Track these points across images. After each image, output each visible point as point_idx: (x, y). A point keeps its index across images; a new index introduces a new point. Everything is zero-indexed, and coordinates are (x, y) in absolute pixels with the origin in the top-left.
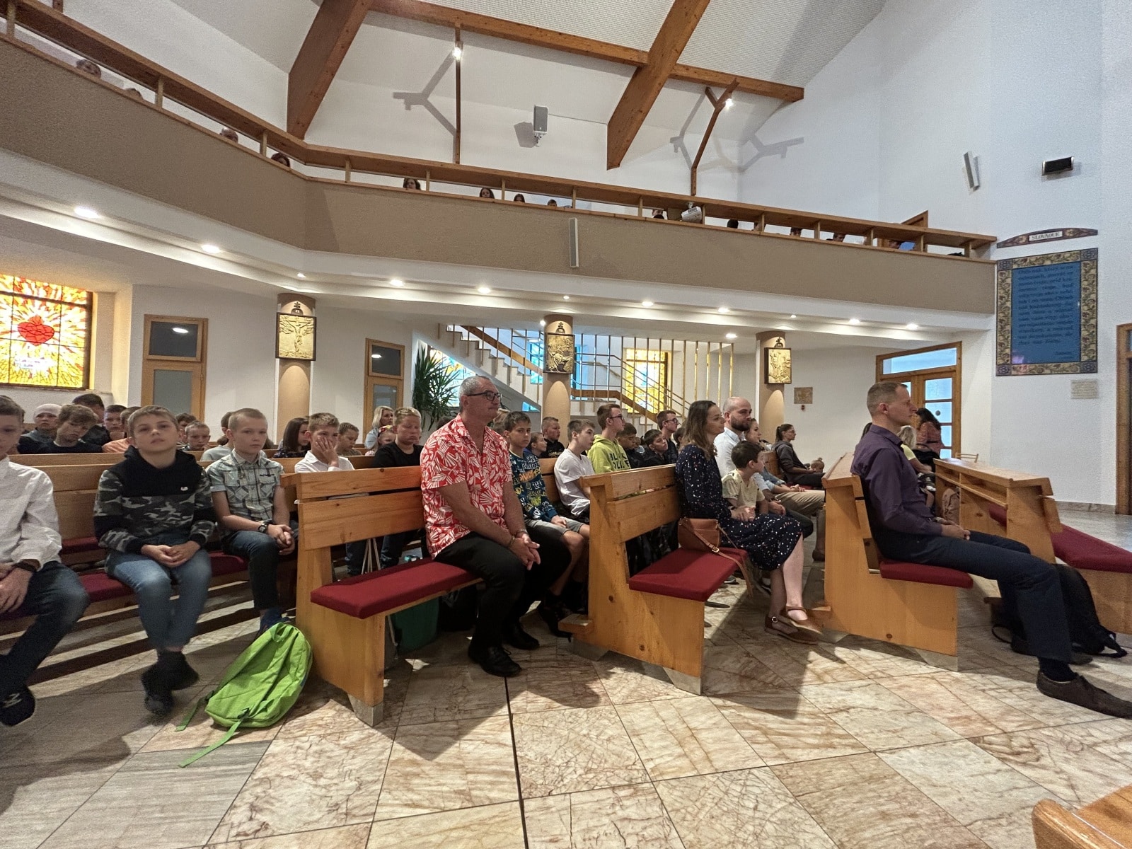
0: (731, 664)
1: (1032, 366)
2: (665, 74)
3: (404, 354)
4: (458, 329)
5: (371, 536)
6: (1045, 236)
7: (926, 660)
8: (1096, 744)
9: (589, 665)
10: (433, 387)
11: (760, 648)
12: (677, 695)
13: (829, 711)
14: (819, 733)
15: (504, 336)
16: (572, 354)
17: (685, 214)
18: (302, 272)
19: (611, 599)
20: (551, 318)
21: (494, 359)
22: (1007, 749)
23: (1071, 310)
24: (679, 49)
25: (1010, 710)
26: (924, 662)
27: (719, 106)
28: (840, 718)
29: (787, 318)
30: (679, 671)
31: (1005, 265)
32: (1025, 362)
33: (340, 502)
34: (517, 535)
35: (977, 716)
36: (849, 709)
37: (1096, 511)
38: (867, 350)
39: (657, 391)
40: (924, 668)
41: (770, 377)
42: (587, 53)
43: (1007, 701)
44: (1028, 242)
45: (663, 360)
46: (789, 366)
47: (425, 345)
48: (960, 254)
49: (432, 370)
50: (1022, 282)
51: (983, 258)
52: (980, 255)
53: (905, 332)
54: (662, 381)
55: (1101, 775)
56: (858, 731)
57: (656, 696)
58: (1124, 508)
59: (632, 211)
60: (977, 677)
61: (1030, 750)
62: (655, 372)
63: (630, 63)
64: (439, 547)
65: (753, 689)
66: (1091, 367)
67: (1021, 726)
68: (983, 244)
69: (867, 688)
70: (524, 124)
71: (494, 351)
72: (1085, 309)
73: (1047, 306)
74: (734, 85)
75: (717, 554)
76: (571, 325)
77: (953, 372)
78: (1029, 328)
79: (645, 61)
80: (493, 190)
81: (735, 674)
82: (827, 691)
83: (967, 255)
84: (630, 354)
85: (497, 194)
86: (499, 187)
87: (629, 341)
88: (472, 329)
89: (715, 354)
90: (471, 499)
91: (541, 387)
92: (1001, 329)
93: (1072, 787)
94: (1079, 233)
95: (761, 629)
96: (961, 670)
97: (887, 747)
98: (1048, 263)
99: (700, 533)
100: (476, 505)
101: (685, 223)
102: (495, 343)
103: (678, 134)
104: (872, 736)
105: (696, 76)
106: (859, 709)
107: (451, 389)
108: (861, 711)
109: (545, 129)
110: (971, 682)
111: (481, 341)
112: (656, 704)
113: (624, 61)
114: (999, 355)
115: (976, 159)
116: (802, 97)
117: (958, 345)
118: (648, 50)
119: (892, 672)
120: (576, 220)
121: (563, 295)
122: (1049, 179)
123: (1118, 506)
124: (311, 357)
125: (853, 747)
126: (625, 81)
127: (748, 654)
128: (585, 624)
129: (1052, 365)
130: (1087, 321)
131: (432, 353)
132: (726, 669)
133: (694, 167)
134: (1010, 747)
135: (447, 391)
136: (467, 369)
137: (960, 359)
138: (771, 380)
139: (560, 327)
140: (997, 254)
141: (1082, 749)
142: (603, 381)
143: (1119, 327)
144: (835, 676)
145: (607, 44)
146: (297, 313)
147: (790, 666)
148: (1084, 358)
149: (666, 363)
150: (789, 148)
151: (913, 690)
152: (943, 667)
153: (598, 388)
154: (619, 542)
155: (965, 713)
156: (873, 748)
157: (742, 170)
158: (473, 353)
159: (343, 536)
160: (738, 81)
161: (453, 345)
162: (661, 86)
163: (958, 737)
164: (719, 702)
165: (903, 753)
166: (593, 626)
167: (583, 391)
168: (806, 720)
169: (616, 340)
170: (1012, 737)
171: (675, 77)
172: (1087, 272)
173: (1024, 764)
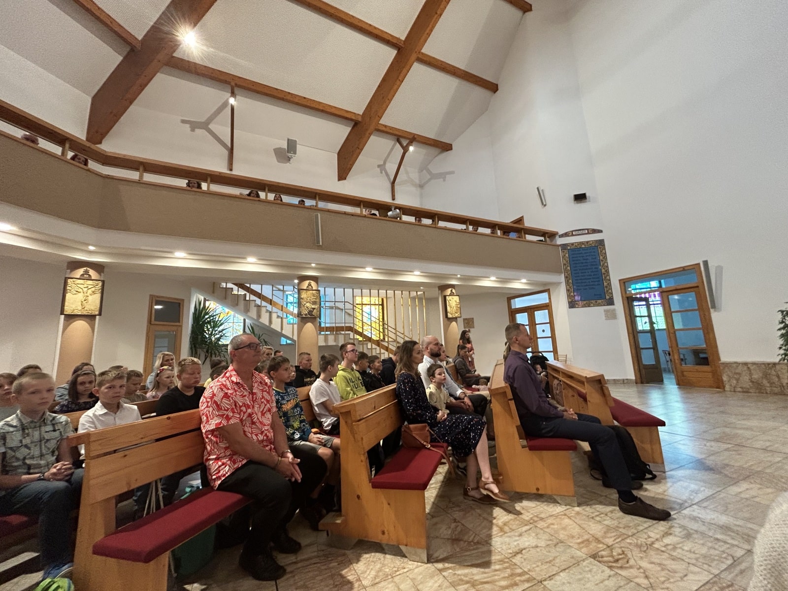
0: (445, 531)
1: (585, 302)
2: (372, 128)
3: (183, 306)
4: (230, 285)
5: (155, 479)
6: (580, 232)
7: (559, 501)
8: (653, 543)
9: (344, 555)
10: (208, 330)
11: (461, 513)
12: (411, 567)
13: (510, 555)
14: (507, 575)
15: (267, 290)
16: (318, 303)
17: (390, 213)
18: (92, 245)
19: (358, 497)
20: (303, 278)
21: (259, 307)
22: (611, 559)
23: (597, 271)
24: (380, 115)
25: (609, 529)
26: (559, 503)
27: (405, 150)
28: (517, 560)
29: (456, 277)
30: (411, 546)
31: (564, 246)
32: (581, 300)
33: (127, 453)
34: (283, 455)
35: (593, 538)
36: (522, 551)
37: (627, 383)
38: (502, 294)
39: (378, 325)
40: (559, 508)
41: (448, 314)
42: (322, 111)
43: (606, 522)
44: (573, 235)
45: (380, 303)
46: (459, 306)
47: (202, 298)
48: (542, 241)
49: (206, 317)
50: (574, 256)
51: (553, 243)
52: (551, 241)
53: (520, 284)
54: (381, 317)
55: (658, 564)
56: (529, 567)
57: (396, 571)
58: (639, 381)
59: (357, 210)
60: (588, 509)
61: (622, 556)
62: (376, 312)
63: (351, 120)
64: (219, 478)
65: (462, 549)
66: (611, 302)
67: (615, 540)
68: (552, 235)
69: (530, 531)
70: (280, 148)
71: (258, 301)
72: (603, 271)
73: (586, 269)
74: (414, 139)
75: (429, 449)
76: (317, 283)
77: (547, 307)
78: (580, 281)
79: (360, 119)
80: (259, 192)
81: (448, 539)
82: (507, 540)
83: (546, 241)
84: (358, 300)
85: (262, 195)
86: (263, 190)
87: (357, 291)
88: (241, 286)
89: (413, 299)
90: (244, 431)
91: (296, 326)
92: (567, 283)
93: (647, 577)
94: (595, 231)
95: (461, 498)
96: (579, 505)
97: (547, 576)
98: (583, 246)
99: (417, 435)
100: (249, 435)
101: (389, 219)
102: (259, 295)
103: (382, 163)
104: (537, 569)
105: (391, 131)
106: (528, 550)
107: (223, 330)
108: (529, 551)
109: (295, 153)
110: (585, 513)
111: (248, 294)
112: (396, 579)
113: (346, 118)
114: (569, 296)
115: (543, 190)
116: (451, 149)
117: (548, 291)
118: (361, 114)
119: (542, 516)
120: (319, 215)
121: (311, 264)
122: (577, 203)
123: (636, 379)
124: (97, 313)
125: (528, 581)
126: (348, 129)
127: (455, 521)
128: (338, 521)
129: (594, 302)
130: (605, 277)
131: (207, 304)
132: (442, 536)
133: (393, 183)
134: (612, 556)
135: (220, 332)
136: (236, 315)
137: (550, 298)
138: (450, 316)
139: (310, 285)
140: (560, 241)
141: (647, 548)
142: (341, 320)
143: (620, 280)
144: (511, 526)
145: (335, 107)
146: (86, 277)
147: (483, 524)
148: (607, 297)
149: (382, 305)
150: (447, 176)
151: (556, 526)
152: (569, 505)
153: (337, 325)
154: (363, 453)
155: (586, 537)
156: (539, 578)
157: (421, 186)
158: (242, 303)
159: (129, 484)
160: (415, 137)
161: (225, 298)
162: (370, 134)
163: (584, 556)
164: (440, 566)
165: (557, 578)
166: (345, 522)
167: (327, 327)
168: (497, 567)
169: (349, 291)
170: (612, 549)
171: (378, 130)
172: (601, 251)
173: (621, 568)
